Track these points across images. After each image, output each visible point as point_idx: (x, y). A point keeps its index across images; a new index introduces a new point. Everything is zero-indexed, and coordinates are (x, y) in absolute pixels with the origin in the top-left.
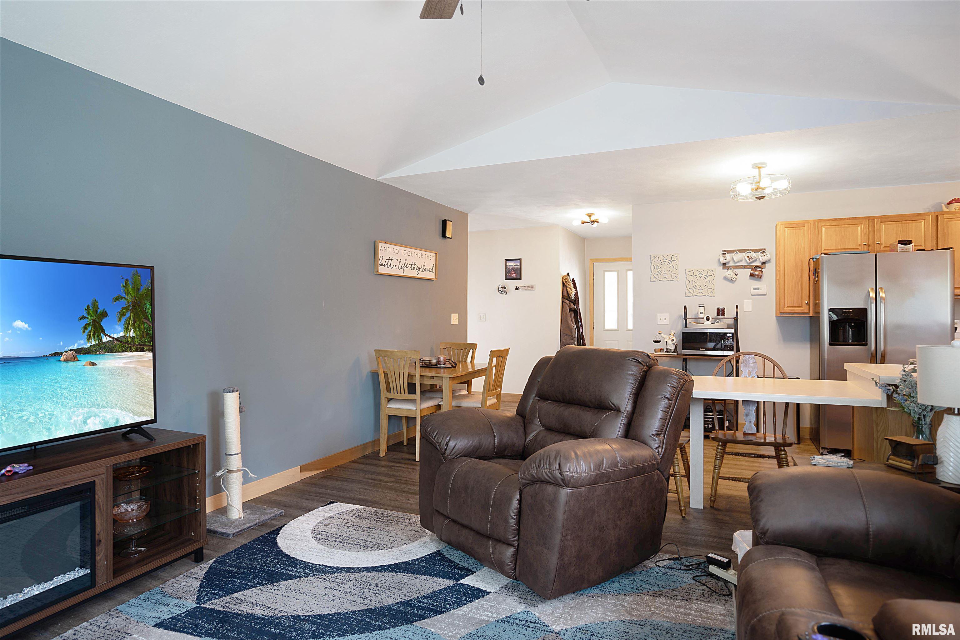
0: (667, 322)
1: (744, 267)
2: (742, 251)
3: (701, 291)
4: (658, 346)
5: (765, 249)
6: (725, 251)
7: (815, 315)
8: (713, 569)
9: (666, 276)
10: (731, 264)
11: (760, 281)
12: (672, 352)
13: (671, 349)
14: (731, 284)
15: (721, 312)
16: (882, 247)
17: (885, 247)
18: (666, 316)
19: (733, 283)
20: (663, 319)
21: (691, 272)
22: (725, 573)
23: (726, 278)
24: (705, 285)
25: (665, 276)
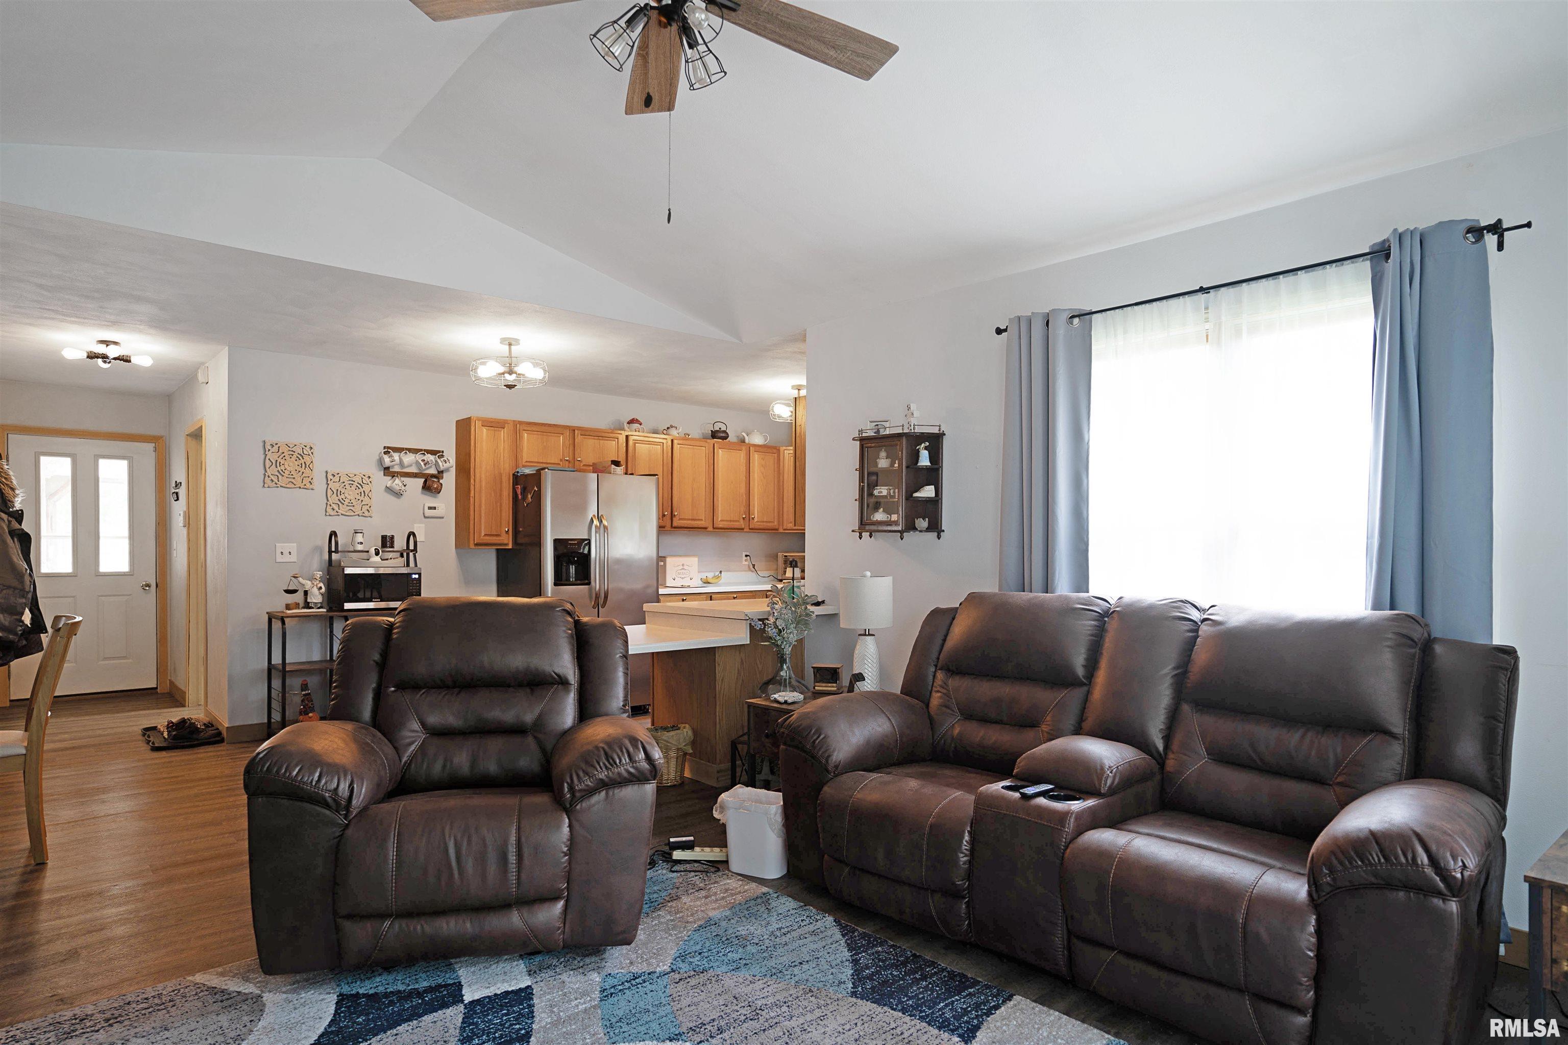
0: (293, 558)
1: (415, 475)
2: (415, 451)
3: (351, 508)
4: (291, 599)
5: (443, 452)
6: (388, 448)
7: (515, 548)
8: (677, 855)
9: (293, 481)
10: (397, 469)
11: (435, 497)
12: (319, 608)
13: (316, 603)
14: (396, 499)
15: (387, 542)
16: (582, 465)
17: (584, 465)
18: (293, 547)
19: (399, 498)
20: (286, 552)
21: (336, 476)
22: (692, 853)
23: (389, 489)
24: (357, 498)
25: (290, 480)
